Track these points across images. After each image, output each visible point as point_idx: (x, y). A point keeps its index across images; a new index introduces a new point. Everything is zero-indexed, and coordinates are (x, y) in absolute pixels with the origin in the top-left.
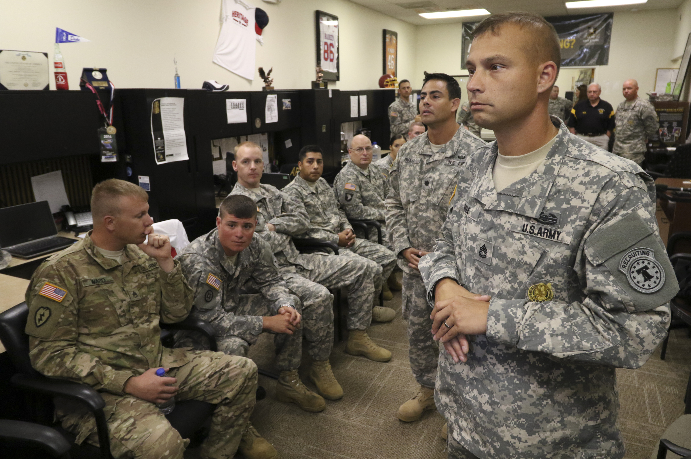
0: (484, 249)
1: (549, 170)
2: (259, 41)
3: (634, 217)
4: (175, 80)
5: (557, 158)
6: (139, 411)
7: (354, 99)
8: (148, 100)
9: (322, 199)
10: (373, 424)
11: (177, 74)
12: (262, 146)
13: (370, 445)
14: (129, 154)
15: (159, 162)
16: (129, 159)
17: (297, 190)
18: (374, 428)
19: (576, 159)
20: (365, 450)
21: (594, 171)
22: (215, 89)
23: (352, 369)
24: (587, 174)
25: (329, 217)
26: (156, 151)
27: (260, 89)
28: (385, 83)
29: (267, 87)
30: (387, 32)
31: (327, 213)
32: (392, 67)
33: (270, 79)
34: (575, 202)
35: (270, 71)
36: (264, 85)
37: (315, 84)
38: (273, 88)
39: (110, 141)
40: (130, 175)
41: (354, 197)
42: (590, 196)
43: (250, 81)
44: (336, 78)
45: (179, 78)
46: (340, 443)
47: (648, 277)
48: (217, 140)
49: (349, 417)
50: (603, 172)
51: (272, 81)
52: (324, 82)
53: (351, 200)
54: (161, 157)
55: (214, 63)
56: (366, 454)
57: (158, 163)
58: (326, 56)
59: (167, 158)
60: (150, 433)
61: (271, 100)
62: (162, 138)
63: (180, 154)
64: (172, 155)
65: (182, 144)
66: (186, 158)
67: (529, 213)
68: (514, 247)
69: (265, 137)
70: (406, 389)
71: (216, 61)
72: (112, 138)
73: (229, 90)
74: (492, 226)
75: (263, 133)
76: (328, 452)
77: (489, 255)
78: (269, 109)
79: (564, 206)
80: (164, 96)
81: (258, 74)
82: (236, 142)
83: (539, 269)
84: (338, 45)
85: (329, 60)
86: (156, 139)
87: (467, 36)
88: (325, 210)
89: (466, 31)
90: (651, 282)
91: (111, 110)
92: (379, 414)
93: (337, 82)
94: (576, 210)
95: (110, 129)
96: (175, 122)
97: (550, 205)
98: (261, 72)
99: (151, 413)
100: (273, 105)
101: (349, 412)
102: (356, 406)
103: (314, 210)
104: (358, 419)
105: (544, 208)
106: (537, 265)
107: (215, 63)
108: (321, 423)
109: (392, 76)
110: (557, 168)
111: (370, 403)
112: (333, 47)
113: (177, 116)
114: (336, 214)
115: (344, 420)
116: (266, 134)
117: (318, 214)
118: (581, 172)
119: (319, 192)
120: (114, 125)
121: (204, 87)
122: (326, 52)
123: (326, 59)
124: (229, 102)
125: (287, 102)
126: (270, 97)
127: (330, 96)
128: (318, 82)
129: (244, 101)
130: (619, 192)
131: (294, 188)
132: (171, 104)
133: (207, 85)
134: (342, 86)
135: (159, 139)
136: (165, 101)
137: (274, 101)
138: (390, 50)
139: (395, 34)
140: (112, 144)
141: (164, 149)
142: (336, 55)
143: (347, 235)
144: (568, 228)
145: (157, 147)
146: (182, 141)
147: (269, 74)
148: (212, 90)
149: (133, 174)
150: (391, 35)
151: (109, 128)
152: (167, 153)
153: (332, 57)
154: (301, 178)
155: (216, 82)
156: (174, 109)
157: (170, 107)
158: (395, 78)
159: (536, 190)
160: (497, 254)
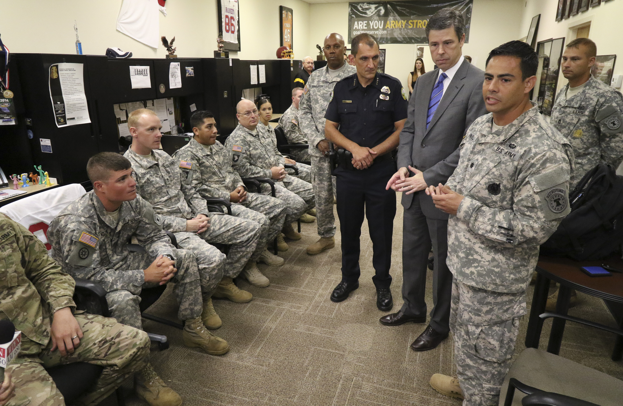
0: (560, 120)
1: (584, 92)
2: (162, 12)
3: (611, 106)
4: (76, 46)
5: (588, 87)
6: (20, 378)
7: (253, 68)
8: (45, 65)
9: (216, 159)
10: (264, 364)
11: (78, 41)
12: (168, 110)
13: (260, 384)
14: (29, 118)
15: (59, 125)
16: (29, 122)
17: (192, 152)
18: (264, 368)
19: (594, 87)
20: (256, 390)
21: (598, 91)
22: (119, 56)
23: (247, 313)
24: (596, 92)
25: (224, 176)
26: (56, 114)
27: (164, 57)
28: (282, 54)
29: (171, 55)
30: (283, 9)
31: (222, 172)
32: (289, 41)
33: (173, 48)
34: (591, 102)
35: (173, 40)
36: (167, 53)
37: (217, 54)
38: (176, 55)
39: (7, 105)
40: (32, 138)
41: (240, 157)
42: (596, 99)
43: (154, 49)
44: (237, 48)
45: (80, 44)
46: (233, 384)
47: (614, 124)
48: (124, 104)
49: (242, 359)
50: (601, 91)
51: (174, 50)
52: (225, 52)
53: (237, 160)
54: (62, 120)
55: (117, 30)
56: (257, 393)
57: (59, 127)
58: (228, 29)
59: (68, 122)
60: (30, 401)
61: (174, 68)
62: (62, 102)
63: (82, 117)
64: (73, 119)
65: (83, 108)
66: (89, 121)
67: (575, 106)
68: (570, 118)
69: (171, 101)
70: (295, 330)
71: (119, 30)
72: (10, 102)
73: (133, 57)
74: (564, 112)
75: (169, 98)
76: (221, 393)
77: (562, 122)
78: (172, 76)
79: (588, 103)
80: (62, 62)
81: (162, 43)
82: (143, 105)
83: (578, 124)
84: (239, 19)
85: (230, 32)
86: (55, 103)
87: (353, 14)
88: (220, 169)
89: (352, 10)
90: (616, 126)
91: (7, 74)
92: (270, 354)
93: (238, 52)
94: (591, 104)
95: (7, 93)
96: (75, 87)
97: (583, 103)
98: (164, 41)
99: (34, 379)
100: (176, 72)
101: (243, 354)
102: (250, 347)
103: (210, 170)
104: (251, 360)
105: (581, 104)
106: (577, 123)
107: (119, 32)
108: (216, 366)
109: (288, 48)
110: (587, 91)
111: (262, 345)
112: (234, 20)
113: (77, 81)
114: (230, 173)
115: (238, 362)
116: (172, 98)
117: (214, 173)
118: (594, 92)
119: (214, 153)
120: (10, 89)
121: (107, 54)
122: (227, 24)
123: (227, 31)
124: (132, 69)
125: (190, 70)
126: (173, 65)
127: (231, 65)
128: (219, 52)
129: (148, 68)
130: (606, 98)
131: (189, 151)
132: (70, 70)
133: (110, 52)
134: (242, 56)
135: (59, 103)
136: (63, 66)
137: (177, 69)
138: (286, 25)
139: (291, 11)
140: (9, 108)
141: (65, 113)
142: (237, 28)
143: (239, 193)
144: (588, 110)
145: (56, 111)
146: (82, 105)
147: (172, 43)
148: (115, 57)
149: (33, 136)
150: (287, 12)
151: (5, 92)
152: (67, 117)
153: (233, 30)
154: (196, 141)
155: (119, 49)
156: (73, 74)
157: (68, 72)
158: (291, 50)
159: (579, 98)
160: (564, 121)
